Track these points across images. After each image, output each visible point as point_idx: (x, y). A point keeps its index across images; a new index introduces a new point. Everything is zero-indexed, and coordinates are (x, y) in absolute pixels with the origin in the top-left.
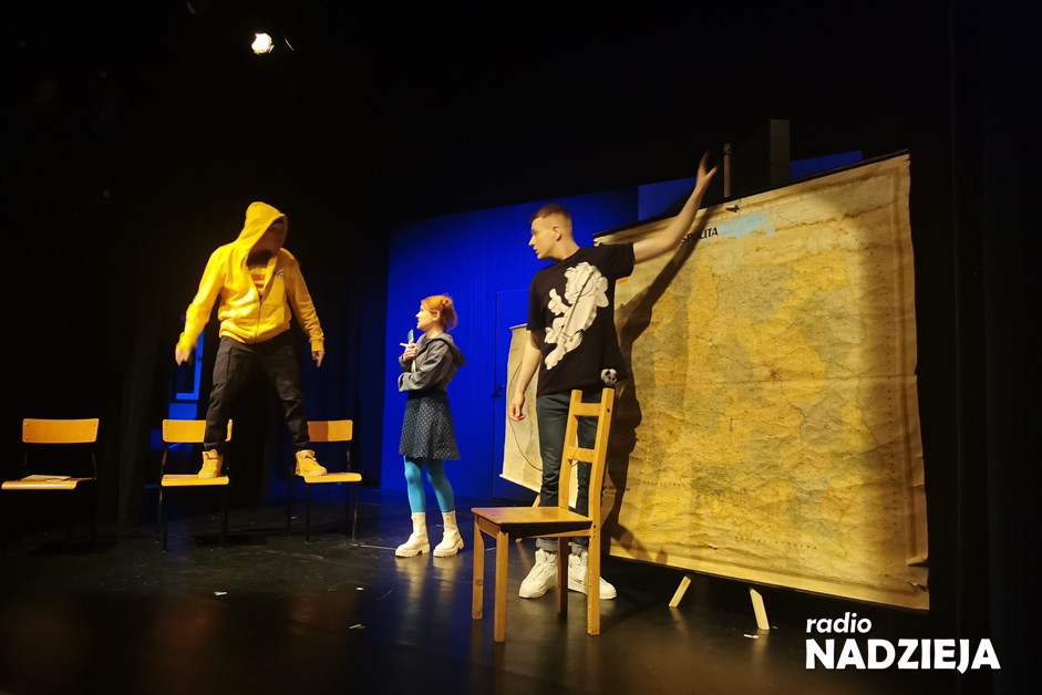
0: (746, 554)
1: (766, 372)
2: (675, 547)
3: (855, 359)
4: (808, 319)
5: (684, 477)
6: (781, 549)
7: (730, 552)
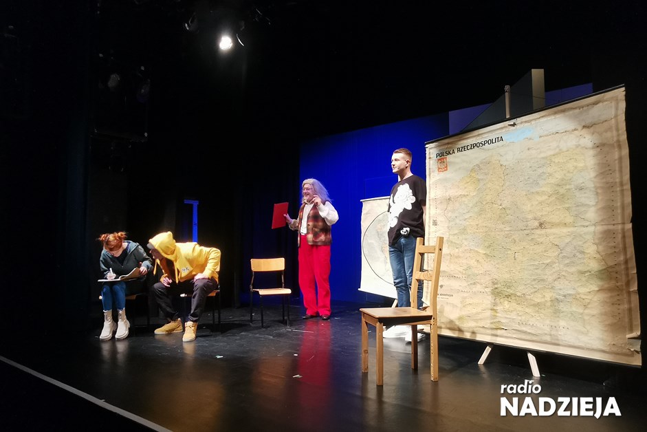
0: (525, 332)
1: (536, 224)
2: (480, 329)
3: (592, 214)
4: (562, 191)
5: (486, 287)
6: (547, 329)
7: (514, 332)
